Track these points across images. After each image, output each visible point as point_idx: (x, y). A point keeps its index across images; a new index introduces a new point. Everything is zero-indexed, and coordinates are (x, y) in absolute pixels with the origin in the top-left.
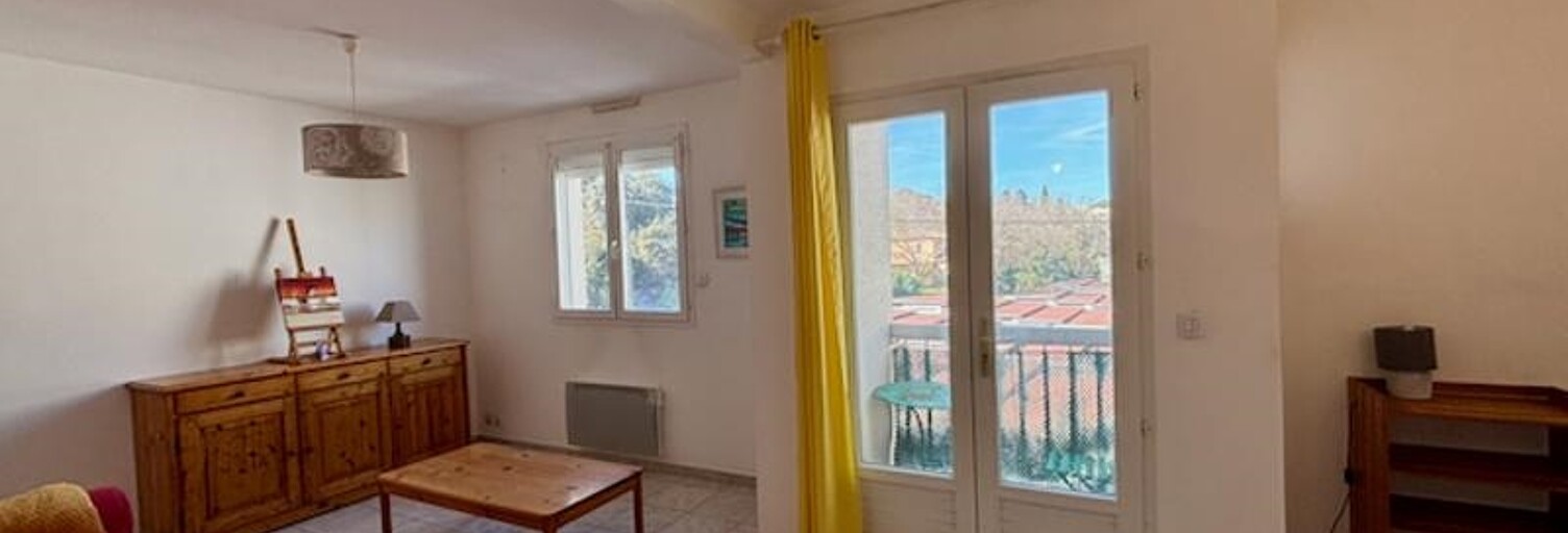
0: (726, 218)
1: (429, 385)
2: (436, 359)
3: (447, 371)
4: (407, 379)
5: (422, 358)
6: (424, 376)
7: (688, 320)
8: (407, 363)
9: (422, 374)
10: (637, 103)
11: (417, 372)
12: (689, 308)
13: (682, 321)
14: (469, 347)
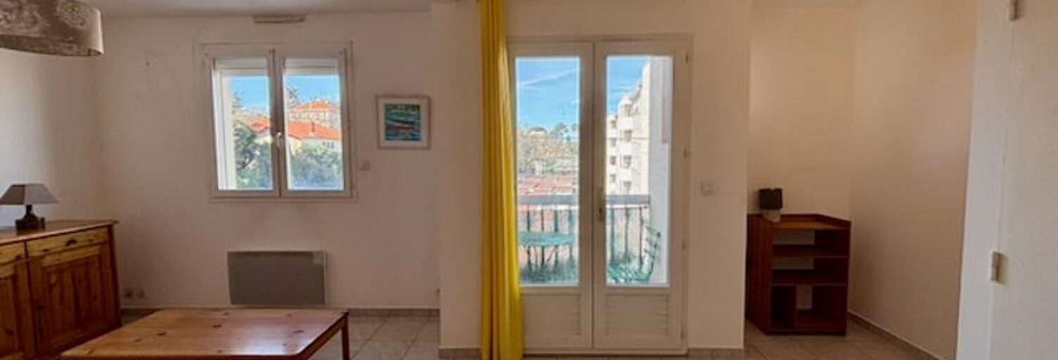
0: (387, 118)
1: (73, 265)
2: (81, 238)
3: (94, 251)
4: (49, 261)
5: (65, 239)
6: (68, 257)
7: (351, 196)
8: (48, 245)
9: (65, 254)
10: (302, 20)
11: (60, 252)
12: (351, 188)
13: (346, 197)
14: (116, 226)
